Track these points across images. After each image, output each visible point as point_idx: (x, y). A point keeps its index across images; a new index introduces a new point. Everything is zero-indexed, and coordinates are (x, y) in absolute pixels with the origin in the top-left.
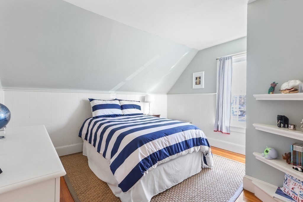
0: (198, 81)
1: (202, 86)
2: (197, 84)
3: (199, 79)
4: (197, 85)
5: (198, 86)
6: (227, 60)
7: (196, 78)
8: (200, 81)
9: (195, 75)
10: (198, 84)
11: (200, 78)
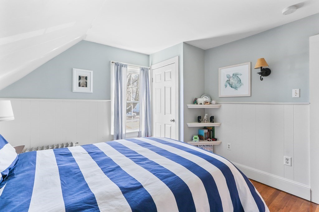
0: (83, 81)
1: (91, 90)
2: (81, 85)
3: (85, 80)
4: (81, 88)
5: (83, 89)
6: (123, 67)
7: (80, 78)
8: (86, 83)
9: (77, 73)
10: (83, 86)
11: (86, 78)
